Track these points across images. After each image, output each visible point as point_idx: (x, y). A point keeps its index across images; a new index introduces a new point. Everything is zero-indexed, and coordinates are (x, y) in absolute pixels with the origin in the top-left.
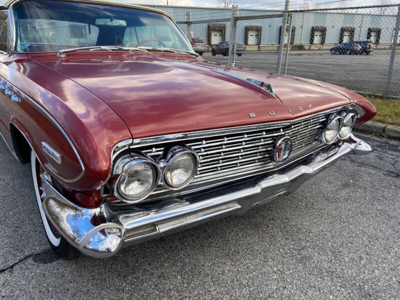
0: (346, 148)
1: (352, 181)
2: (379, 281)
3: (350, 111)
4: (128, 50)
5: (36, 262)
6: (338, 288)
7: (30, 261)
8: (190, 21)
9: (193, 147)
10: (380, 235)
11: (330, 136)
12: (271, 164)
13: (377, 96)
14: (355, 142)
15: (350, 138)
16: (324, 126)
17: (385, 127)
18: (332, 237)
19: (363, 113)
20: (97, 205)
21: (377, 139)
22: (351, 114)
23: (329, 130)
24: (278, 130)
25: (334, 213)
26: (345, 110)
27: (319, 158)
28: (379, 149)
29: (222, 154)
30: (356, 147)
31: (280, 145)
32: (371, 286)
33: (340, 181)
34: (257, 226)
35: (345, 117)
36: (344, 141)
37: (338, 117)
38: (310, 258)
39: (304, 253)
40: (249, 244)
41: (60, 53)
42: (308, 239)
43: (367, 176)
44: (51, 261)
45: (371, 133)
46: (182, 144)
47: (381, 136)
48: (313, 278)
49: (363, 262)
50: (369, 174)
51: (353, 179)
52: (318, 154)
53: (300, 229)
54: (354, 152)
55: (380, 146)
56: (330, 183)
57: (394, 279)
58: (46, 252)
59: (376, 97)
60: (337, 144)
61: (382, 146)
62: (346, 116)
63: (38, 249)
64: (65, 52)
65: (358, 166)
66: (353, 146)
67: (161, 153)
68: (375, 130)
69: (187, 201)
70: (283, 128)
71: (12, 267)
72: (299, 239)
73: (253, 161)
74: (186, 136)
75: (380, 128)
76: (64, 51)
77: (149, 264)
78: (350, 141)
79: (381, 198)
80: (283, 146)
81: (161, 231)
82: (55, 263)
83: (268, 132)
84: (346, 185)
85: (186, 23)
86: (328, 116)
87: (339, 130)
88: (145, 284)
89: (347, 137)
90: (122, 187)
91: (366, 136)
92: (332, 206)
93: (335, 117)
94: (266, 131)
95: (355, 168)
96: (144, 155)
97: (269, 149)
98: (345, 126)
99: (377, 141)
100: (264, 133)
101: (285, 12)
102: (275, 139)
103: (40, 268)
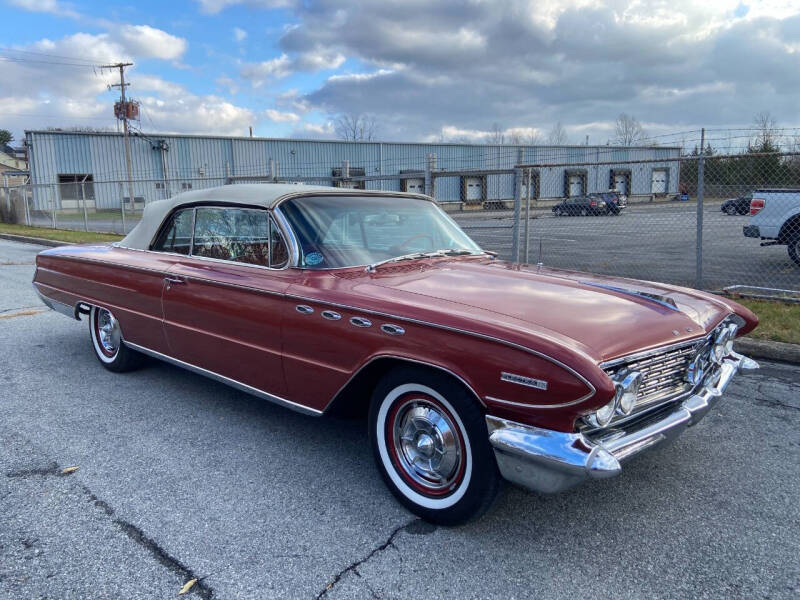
5: (413, 534)
12: (680, 387)
14: (738, 359)
15: (730, 354)
16: (712, 342)
19: (743, 323)
22: (733, 326)
23: (717, 345)
30: (740, 365)
36: (728, 358)
41: (372, 268)
44: (430, 531)
50: (737, 404)
54: (741, 370)
58: (414, 524)
63: (401, 522)
64: (376, 266)
66: (737, 363)
69: (624, 430)
73: (669, 385)
79: (767, 433)
80: (697, 365)
87: (725, 345)
93: (721, 330)
97: (681, 370)
98: (729, 340)
103: (426, 540)
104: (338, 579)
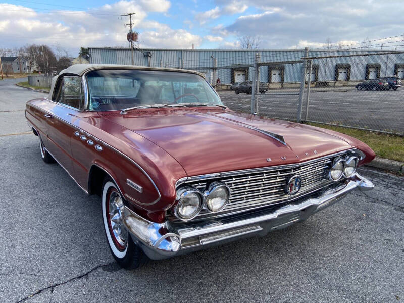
0: (352, 185)
1: (364, 215)
2: (379, 295)
3: (354, 155)
4: (171, 106)
5: (105, 271)
6: (344, 299)
7: (100, 270)
8: (216, 66)
9: (226, 183)
10: (385, 260)
11: (335, 174)
12: (285, 196)
13: (398, 135)
14: (359, 180)
15: (355, 176)
16: (330, 166)
17: (402, 166)
18: (342, 261)
19: (365, 156)
20: (163, 221)
21: (394, 177)
22: (353, 158)
23: (334, 170)
24: (289, 170)
25: (346, 241)
26: (349, 153)
27: (328, 192)
28: (394, 186)
29: (247, 188)
30: (360, 184)
31: (291, 182)
32: (372, 298)
33: (355, 215)
34: (277, 250)
35: (347, 160)
36: (351, 179)
37: (341, 160)
38: (322, 276)
39: (317, 272)
40: (271, 264)
41: (123, 112)
42: (322, 261)
43: (379, 211)
44: (115, 270)
45: (389, 171)
46: (219, 180)
47: (397, 174)
48: (323, 291)
49: (367, 281)
50: (382, 209)
51: (366, 214)
52: (326, 189)
53: (314, 254)
54: (358, 188)
55: (395, 184)
56: (344, 216)
57: (392, 294)
58: (111, 264)
59: (396, 136)
60: (344, 181)
61: (398, 184)
62: (349, 158)
63: (105, 262)
64: (127, 111)
65: (372, 202)
66: (357, 183)
67: (205, 186)
68: (393, 168)
69: (222, 221)
70: (293, 169)
71: (87, 274)
72: (314, 262)
73: (271, 194)
75: (397, 167)
76: (126, 109)
77: (190, 276)
78: (356, 179)
79: (390, 230)
80: (294, 182)
81: (204, 244)
82: (118, 272)
83: (282, 172)
84: (359, 219)
85: (212, 68)
86: (333, 159)
87: (343, 170)
88: (189, 290)
89: (353, 175)
90: (180, 209)
91: (384, 174)
92: (344, 236)
93: (339, 159)
94: (281, 171)
95: (370, 203)
96: (194, 188)
97: (283, 184)
98: (349, 166)
99: (394, 178)
100: (279, 173)
101: (304, 59)
102: (288, 177)
103: (109, 275)
104: (40, 292)
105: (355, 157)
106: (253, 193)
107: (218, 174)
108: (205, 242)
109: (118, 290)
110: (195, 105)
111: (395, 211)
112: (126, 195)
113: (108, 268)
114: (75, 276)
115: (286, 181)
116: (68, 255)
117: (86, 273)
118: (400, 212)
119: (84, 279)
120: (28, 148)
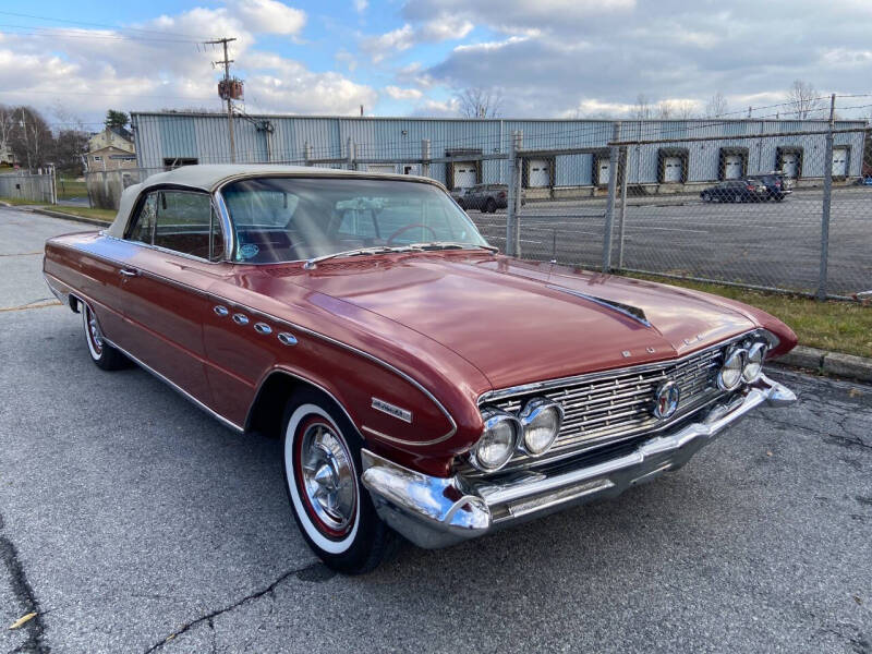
0: (754, 399)
1: (771, 454)
2: (824, 597)
3: (758, 340)
5: (304, 580)
6: (765, 607)
7: (294, 579)
9: (554, 399)
10: (823, 534)
11: (729, 378)
12: (649, 422)
13: (804, 296)
14: (769, 387)
15: (761, 380)
16: (720, 363)
17: (823, 358)
18: (748, 540)
19: (777, 341)
21: (810, 379)
22: (758, 346)
23: (727, 369)
24: (658, 373)
25: (746, 504)
26: (748, 338)
27: (717, 413)
28: (815, 398)
29: (588, 408)
30: (770, 394)
31: (664, 393)
32: (814, 604)
33: (752, 454)
34: (624, 527)
35: (749, 349)
36: (753, 385)
37: (739, 351)
38: (717, 570)
39: (707, 563)
40: (618, 552)
41: (309, 264)
42: (711, 543)
43: (795, 446)
44: (326, 579)
45: (799, 368)
46: (540, 395)
47: (815, 373)
48: (726, 596)
49: (798, 573)
50: (799, 441)
51: (773, 451)
52: (713, 407)
53: (694, 530)
54: (768, 402)
55: (815, 392)
56: (733, 457)
57: (848, 594)
59: (802, 297)
60: (740, 392)
61: (820, 392)
62: (751, 347)
63: (299, 564)
64: (315, 263)
65: (780, 428)
66: (766, 393)
67: (518, 407)
68: (806, 362)
69: (544, 473)
70: (665, 370)
71: (270, 589)
72: (697, 544)
73: (626, 418)
74: (543, 386)
75: (813, 359)
77: (474, 581)
78: (761, 385)
79: (822, 480)
80: (667, 395)
81: (516, 515)
82: (331, 581)
83: (646, 375)
84: (761, 461)
86: (724, 349)
87: (742, 369)
89: (756, 379)
90: (481, 451)
91: (789, 374)
92: (742, 495)
93: (735, 350)
94: (643, 375)
95: (775, 431)
96: (501, 409)
97: (647, 400)
98: (751, 362)
99: (810, 382)
100: (641, 377)
101: (614, 144)
102: (655, 385)
103: (313, 589)
104: (186, 628)
105: (761, 345)
106: (597, 417)
107: (538, 384)
108: (518, 512)
109: (342, 615)
110: (441, 248)
111: (824, 445)
112: (364, 427)
113: (307, 574)
114: (247, 594)
115: (653, 394)
116: (217, 554)
117: (268, 586)
118: (834, 447)
119: (267, 598)
120: (50, 338)
